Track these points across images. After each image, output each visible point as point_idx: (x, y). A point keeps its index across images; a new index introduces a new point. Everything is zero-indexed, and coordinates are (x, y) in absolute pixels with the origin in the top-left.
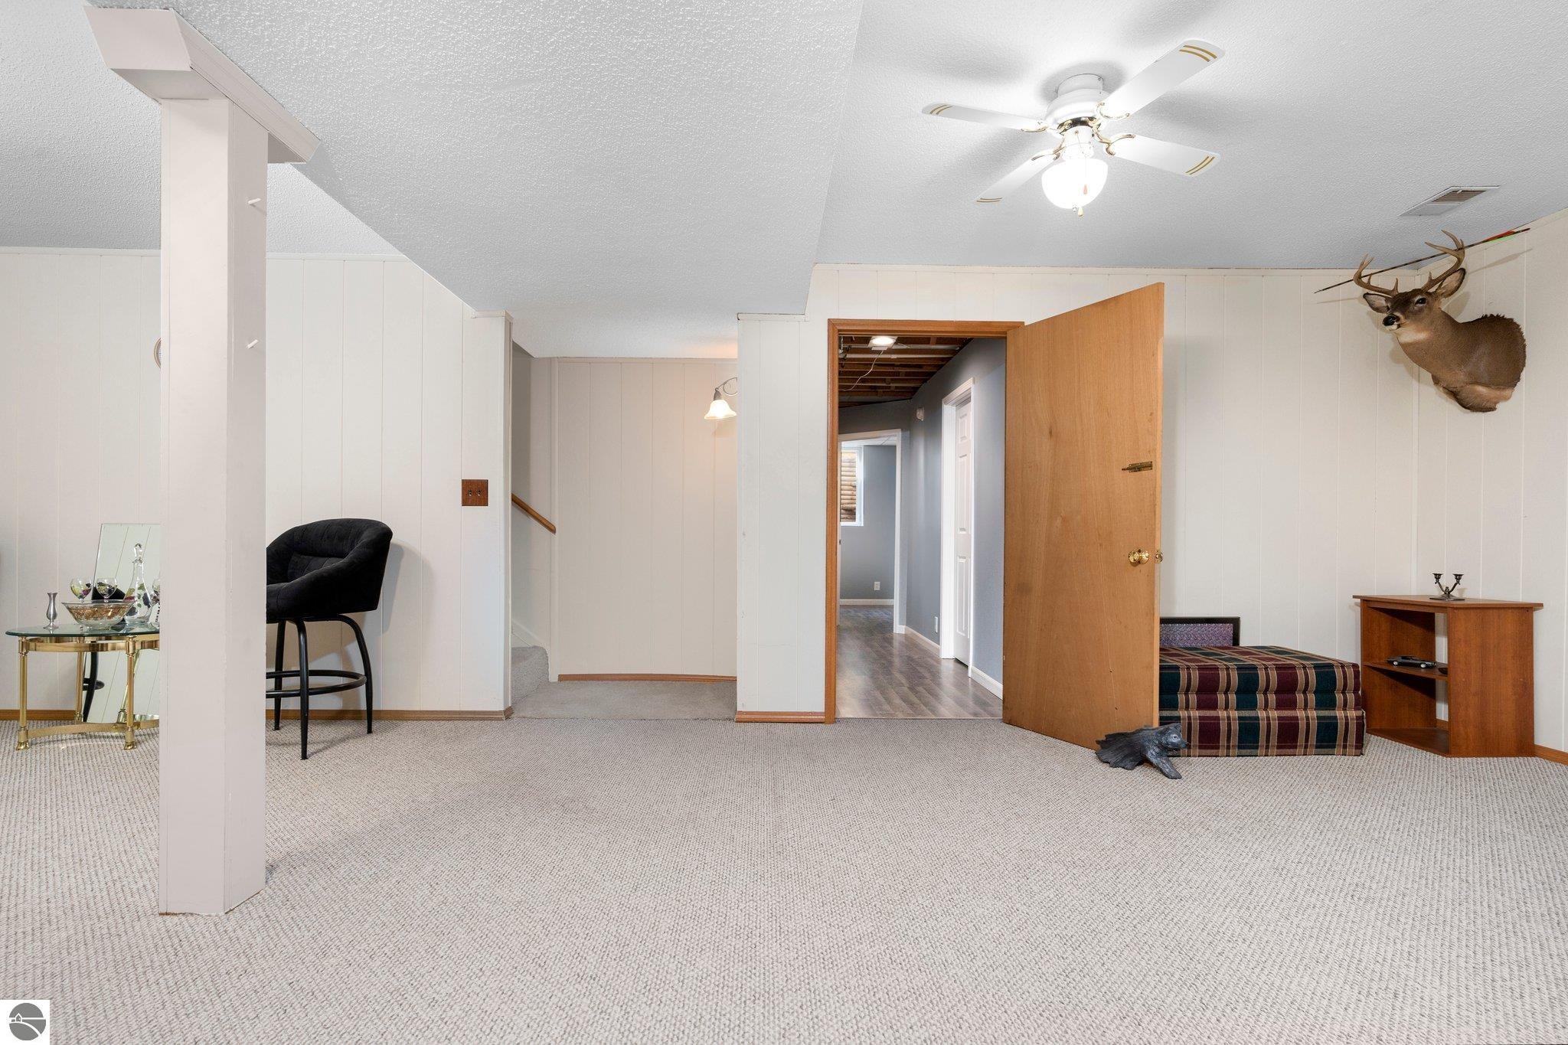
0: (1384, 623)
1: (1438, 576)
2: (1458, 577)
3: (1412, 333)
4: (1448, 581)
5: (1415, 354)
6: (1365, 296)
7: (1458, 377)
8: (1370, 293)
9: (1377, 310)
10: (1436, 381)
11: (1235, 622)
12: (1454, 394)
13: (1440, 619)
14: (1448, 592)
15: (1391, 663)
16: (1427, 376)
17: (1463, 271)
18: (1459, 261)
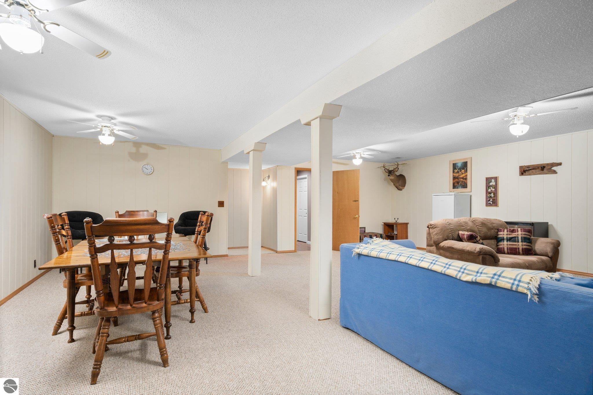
0: (387, 227)
1: (395, 219)
2: (398, 219)
3: (392, 177)
4: (396, 219)
5: (391, 180)
6: (384, 169)
7: (397, 185)
8: (385, 169)
9: (386, 172)
10: (394, 185)
11: (365, 228)
12: (397, 187)
13: (395, 225)
14: (396, 221)
15: (388, 234)
16: (392, 184)
17: (398, 168)
18: (398, 166)
